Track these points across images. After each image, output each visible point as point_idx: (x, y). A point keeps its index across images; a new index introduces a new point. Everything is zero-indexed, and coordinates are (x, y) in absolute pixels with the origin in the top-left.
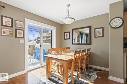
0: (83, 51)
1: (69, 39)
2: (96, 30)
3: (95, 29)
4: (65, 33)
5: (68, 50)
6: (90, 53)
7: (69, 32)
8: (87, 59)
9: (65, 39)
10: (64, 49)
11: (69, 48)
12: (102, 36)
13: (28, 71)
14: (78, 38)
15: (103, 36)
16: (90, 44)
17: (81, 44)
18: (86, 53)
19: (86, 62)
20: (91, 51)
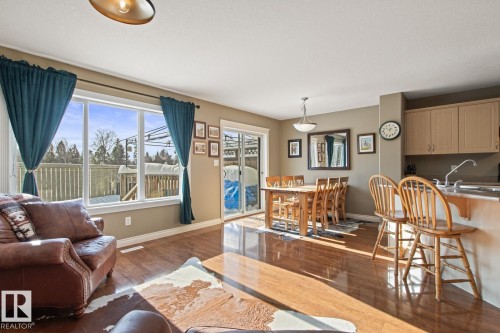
0: (333, 181)
1: (300, 156)
2: (360, 138)
3: (358, 136)
4: (289, 141)
5: (299, 181)
6: (348, 186)
7: (300, 141)
8: (340, 199)
9: (290, 157)
10: (291, 178)
11: (302, 178)
12: (372, 150)
13: (226, 221)
14: (321, 152)
15: (375, 152)
16: (348, 167)
17: (330, 168)
18: (337, 185)
19: (340, 206)
20: (349, 183)
